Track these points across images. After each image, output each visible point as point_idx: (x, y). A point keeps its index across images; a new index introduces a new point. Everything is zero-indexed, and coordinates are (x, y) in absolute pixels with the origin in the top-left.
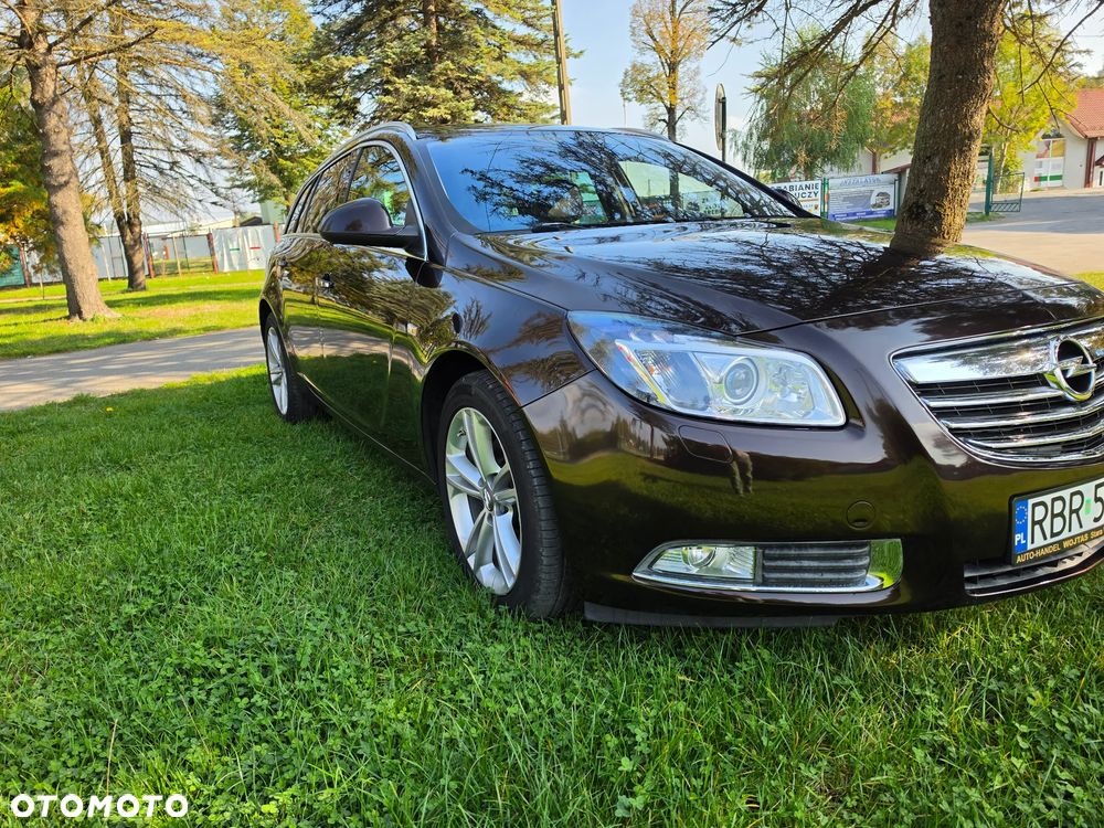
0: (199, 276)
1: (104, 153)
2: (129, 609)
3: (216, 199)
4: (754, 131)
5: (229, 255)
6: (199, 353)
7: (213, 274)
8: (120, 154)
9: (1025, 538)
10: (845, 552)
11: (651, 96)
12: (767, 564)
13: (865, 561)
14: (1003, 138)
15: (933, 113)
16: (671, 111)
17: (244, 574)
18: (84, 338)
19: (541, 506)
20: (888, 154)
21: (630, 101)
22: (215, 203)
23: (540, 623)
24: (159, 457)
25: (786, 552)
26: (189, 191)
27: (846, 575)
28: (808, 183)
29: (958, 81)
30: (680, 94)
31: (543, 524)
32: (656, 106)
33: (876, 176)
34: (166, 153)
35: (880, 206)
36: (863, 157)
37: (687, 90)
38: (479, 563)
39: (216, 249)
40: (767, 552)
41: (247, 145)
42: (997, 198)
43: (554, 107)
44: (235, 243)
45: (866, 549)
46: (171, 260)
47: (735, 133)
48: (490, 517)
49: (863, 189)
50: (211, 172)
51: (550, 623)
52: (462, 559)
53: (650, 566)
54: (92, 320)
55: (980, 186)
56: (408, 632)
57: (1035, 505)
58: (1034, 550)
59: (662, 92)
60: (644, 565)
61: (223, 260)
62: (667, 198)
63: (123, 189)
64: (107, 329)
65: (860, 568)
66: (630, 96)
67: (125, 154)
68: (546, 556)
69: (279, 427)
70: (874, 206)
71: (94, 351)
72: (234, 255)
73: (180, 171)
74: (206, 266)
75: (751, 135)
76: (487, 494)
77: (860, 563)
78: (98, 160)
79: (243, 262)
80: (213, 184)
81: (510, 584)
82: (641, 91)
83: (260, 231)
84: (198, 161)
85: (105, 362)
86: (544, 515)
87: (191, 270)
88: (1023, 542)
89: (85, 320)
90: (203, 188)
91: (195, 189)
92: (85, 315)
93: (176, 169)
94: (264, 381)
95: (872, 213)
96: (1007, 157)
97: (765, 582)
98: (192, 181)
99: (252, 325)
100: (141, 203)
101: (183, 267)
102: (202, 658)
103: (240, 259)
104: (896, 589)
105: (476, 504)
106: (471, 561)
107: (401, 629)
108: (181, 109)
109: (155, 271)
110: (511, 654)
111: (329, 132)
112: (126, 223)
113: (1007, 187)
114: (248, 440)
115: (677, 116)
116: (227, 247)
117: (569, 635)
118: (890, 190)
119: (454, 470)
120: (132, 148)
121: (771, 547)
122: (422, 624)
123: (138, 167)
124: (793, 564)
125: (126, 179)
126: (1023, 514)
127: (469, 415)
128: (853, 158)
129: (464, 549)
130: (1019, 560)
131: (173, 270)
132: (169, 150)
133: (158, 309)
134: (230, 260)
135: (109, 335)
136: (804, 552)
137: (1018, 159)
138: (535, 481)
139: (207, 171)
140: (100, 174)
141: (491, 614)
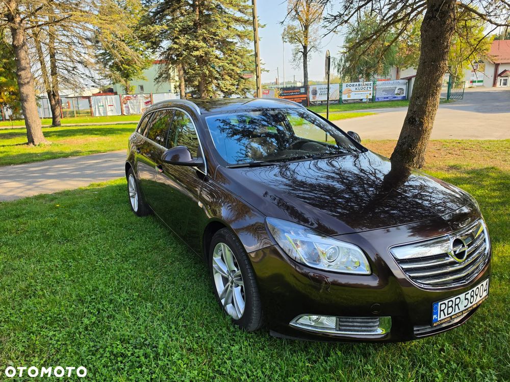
0: (85, 118)
1: (42, 63)
2: (86, 321)
3: (94, 84)
4: (343, 58)
5: (98, 108)
6: (90, 167)
7: (91, 118)
8: (49, 62)
9: (437, 316)
10: (370, 320)
11: (296, 40)
12: (341, 324)
13: (378, 324)
14: (457, 63)
15: (421, 78)
16: (305, 47)
17: (130, 304)
18: (36, 155)
19: (254, 291)
20: (404, 69)
21: (286, 42)
22: (93, 86)
23: (252, 333)
24: (84, 235)
25: (348, 320)
26: (81, 80)
27: (370, 328)
28: (367, 83)
29: (432, 65)
30: (309, 40)
31: (254, 298)
32: (298, 44)
33: (398, 81)
34: (71, 62)
35: (399, 94)
36: (392, 71)
37: (313, 37)
38: (226, 303)
39: (92, 105)
40: (341, 319)
41: (108, 57)
42: (453, 91)
43: (252, 51)
44: (102, 103)
45: (378, 319)
46: (71, 109)
47: (334, 59)
48: (231, 287)
49: (392, 86)
50: (92, 72)
51: (256, 333)
52: (219, 300)
53: (297, 321)
54: (39, 145)
55: (446, 85)
56: (199, 336)
57: (441, 304)
58: (440, 321)
59: (301, 39)
60: (294, 321)
61: (96, 111)
62: (302, 87)
63: (51, 79)
64: (46, 150)
65: (375, 326)
66: (286, 40)
67: (52, 63)
68: (255, 310)
69: (134, 219)
70: (397, 94)
71: (41, 163)
72: (101, 109)
73: (77, 71)
74: (88, 113)
75: (341, 60)
76: (230, 278)
77: (376, 324)
78: (39, 66)
79: (105, 112)
80: (93, 78)
81: (240, 316)
82: (291, 38)
83: (113, 98)
84: (86, 66)
85: (47, 170)
86: (254, 295)
87: (81, 115)
88: (436, 318)
89: (35, 145)
90: (88, 79)
91: (84, 79)
92: (35, 143)
93: (75, 70)
94: (124, 189)
95: (395, 97)
96: (458, 71)
97: (340, 330)
98: (83, 76)
99: (113, 150)
100: (59, 85)
101: (77, 113)
102: (120, 348)
103: (104, 110)
104: (387, 334)
105: (225, 280)
106: (223, 301)
107: (197, 335)
108: (79, 42)
109: (63, 115)
110: (241, 348)
111: (147, 53)
112: (52, 95)
113: (458, 85)
114: (121, 226)
115: (308, 50)
116: (98, 105)
117: (263, 339)
118: (404, 87)
119: (216, 263)
120: (55, 60)
121: (342, 318)
122: (205, 333)
123: (58, 69)
124: (351, 324)
125: (52, 74)
126: (437, 308)
127: (224, 246)
128: (388, 71)
129: (220, 296)
130: (435, 325)
131: (72, 115)
132: (73, 61)
133: (68, 139)
134: (99, 110)
135: (47, 153)
136: (355, 320)
137: (463, 73)
138: (252, 281)
139: (90, 71)
140: (40, 72)
141: (232, 329)
